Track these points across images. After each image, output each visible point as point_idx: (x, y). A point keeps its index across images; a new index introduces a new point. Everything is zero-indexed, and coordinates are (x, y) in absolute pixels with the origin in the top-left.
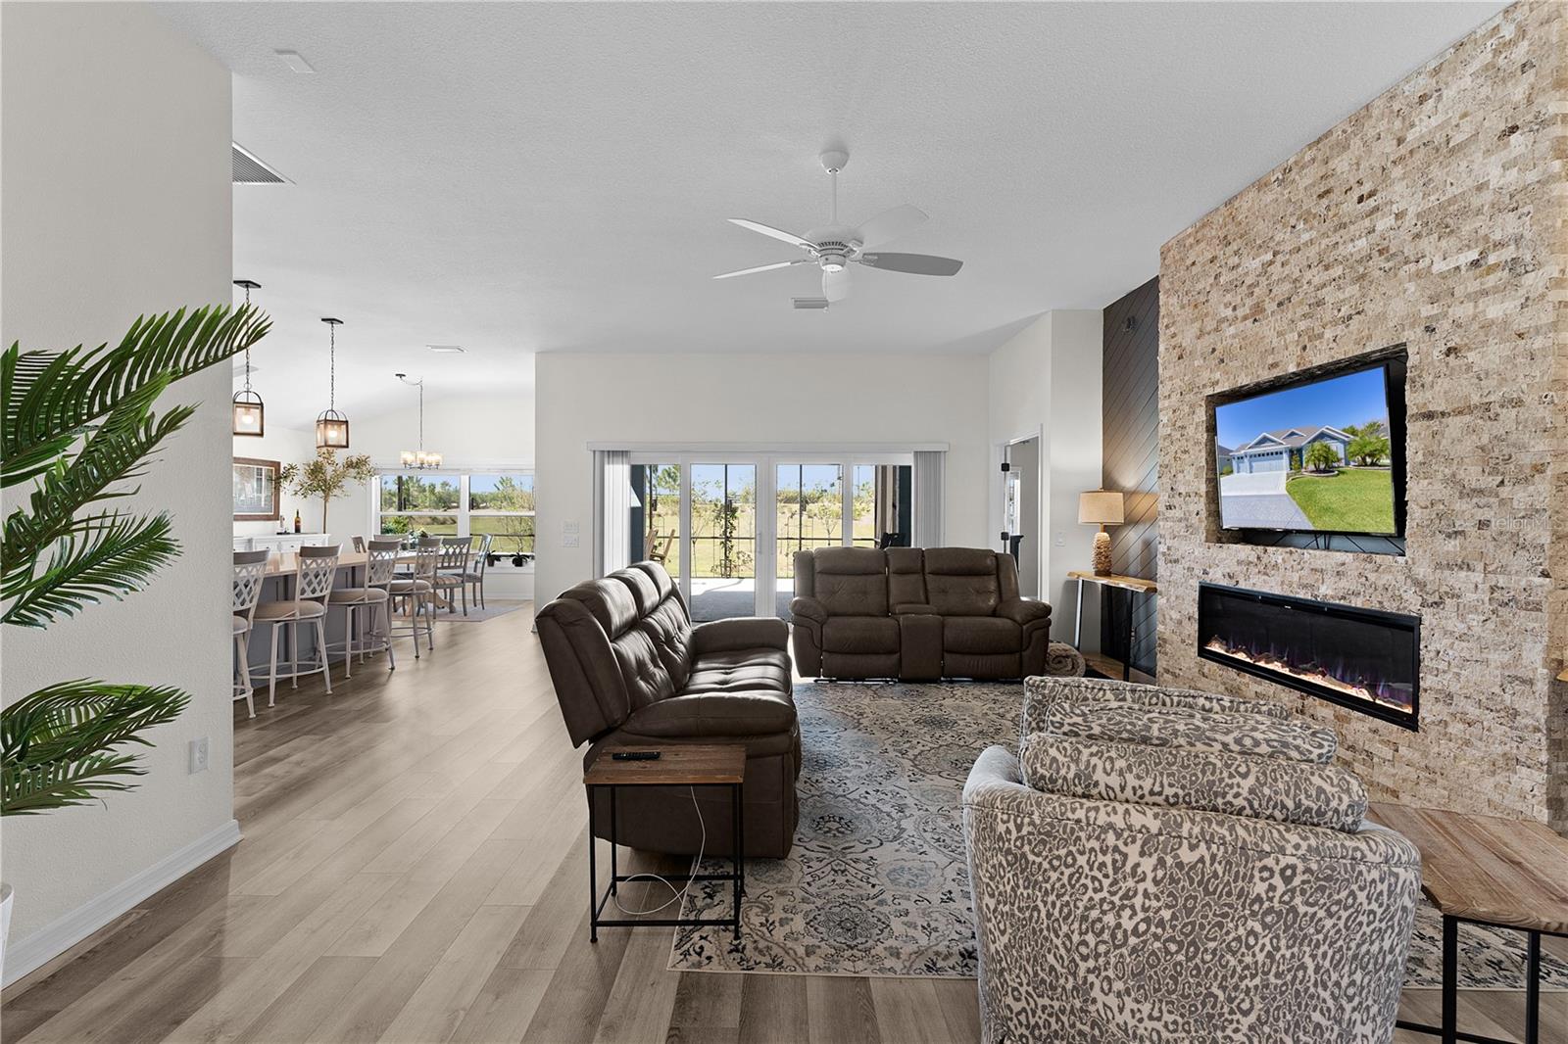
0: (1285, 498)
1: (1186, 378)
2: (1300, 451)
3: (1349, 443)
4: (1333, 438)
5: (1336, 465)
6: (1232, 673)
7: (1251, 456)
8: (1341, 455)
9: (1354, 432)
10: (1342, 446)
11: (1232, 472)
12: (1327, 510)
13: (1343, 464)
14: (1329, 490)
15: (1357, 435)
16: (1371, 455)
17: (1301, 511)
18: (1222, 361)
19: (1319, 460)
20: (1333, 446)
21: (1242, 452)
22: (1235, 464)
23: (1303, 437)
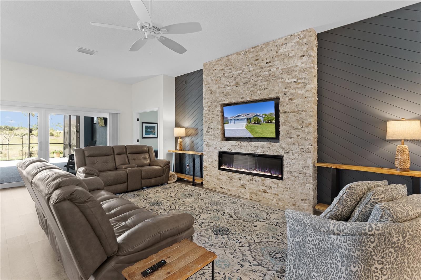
0: (245, 130)
1: (213, 99)
2: (250, 119)
3: (264, 117)
4: (260, 116)
5: (260, 122)
6: (230, 173)
7: (235, 119)
8: (262, 120)
9: (266, 115)
10: (262, 118)
11: (228, 123)
12: (257, 132)
13: (262, 122)
14: (258, 128)
15: (266, 116)
16: (270, 120)
17: (250, 133)
18: (226, 95)
19: (256, 121)
20: (260, 118)
21: (232, 118)
22: (229, 121)
23: (251, 116)
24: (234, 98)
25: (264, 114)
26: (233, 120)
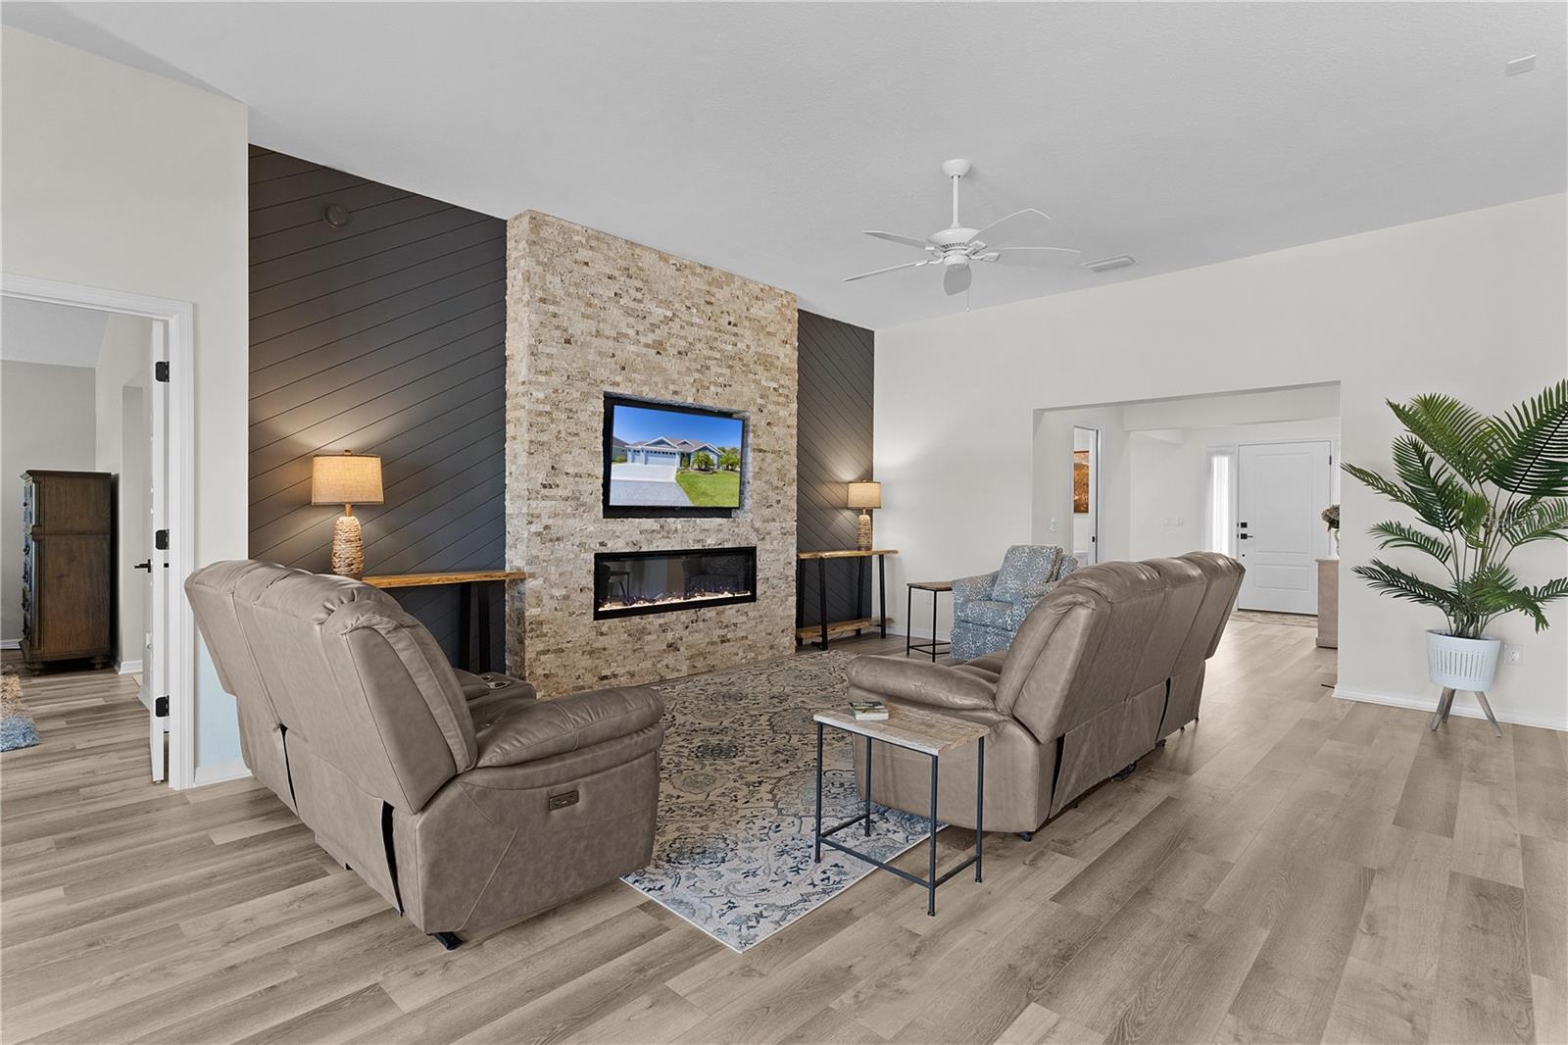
0: (674, 485)
1: (575, 365)
2: (689, 455)
3: (720, 456)
4: (711, 451)
7: (647, 452)
8: (715, 462)
9: (724, 451)
10: (716, 457)
11: (626, 461)
12: (704, 494)
13: (716, 467)
14: (705, 482)
16: (732, 465)
17: (685, 494)
18: (624, 368)
19: (702, 463)
20: (712, 456)
21: (639, 447)
22: (630, 455)
23: (692, 448)
24: (650, 384)
25: (721, 446)
26: (641, 453)
